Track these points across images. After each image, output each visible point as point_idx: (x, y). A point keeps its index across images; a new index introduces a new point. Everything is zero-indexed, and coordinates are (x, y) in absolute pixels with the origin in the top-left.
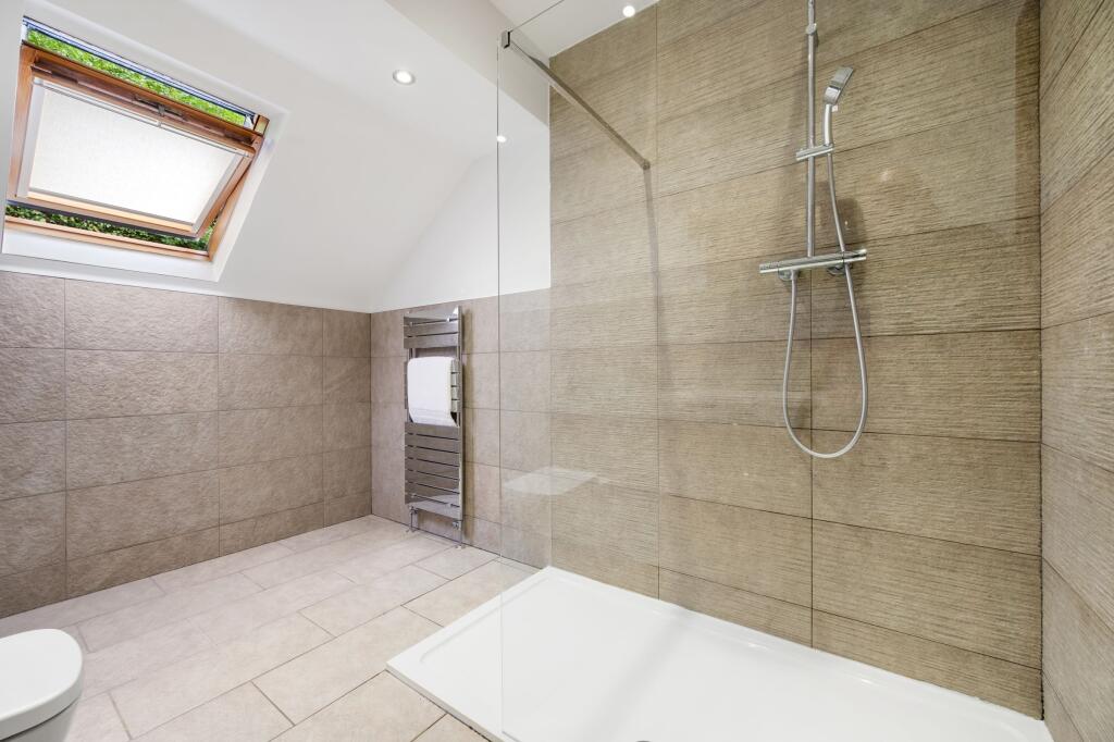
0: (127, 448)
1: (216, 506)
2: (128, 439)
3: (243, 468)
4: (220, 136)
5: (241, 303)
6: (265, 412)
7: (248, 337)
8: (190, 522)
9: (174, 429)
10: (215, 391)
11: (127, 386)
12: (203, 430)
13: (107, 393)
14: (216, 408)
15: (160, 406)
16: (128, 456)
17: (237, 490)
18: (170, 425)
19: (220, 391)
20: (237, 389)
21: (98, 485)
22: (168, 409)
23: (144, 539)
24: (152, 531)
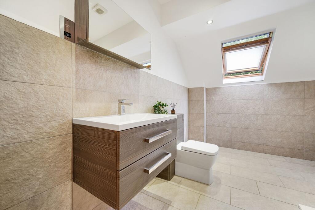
0: (243, 121)
1: (263, 140)
2: (242, 119)
3: (271, 131)
4: (259, 44)
5: (271, 85)
6: (279, 116)
7: (273, 94)
8: (256, 141)
9: (252, 118)
10: (263, 109)
11: (242, 108)
12: (260, 119)
13: (239, 109)
14: (263, 114)
15: (249, 112)
16: (243, 123)
17: (270, 137)
18: (251, 117)
19: (264, 109)
20: (269, 109)
21: (237, 127)
22: (251, 113)
23: (245, 142)
24: (247, 140)
